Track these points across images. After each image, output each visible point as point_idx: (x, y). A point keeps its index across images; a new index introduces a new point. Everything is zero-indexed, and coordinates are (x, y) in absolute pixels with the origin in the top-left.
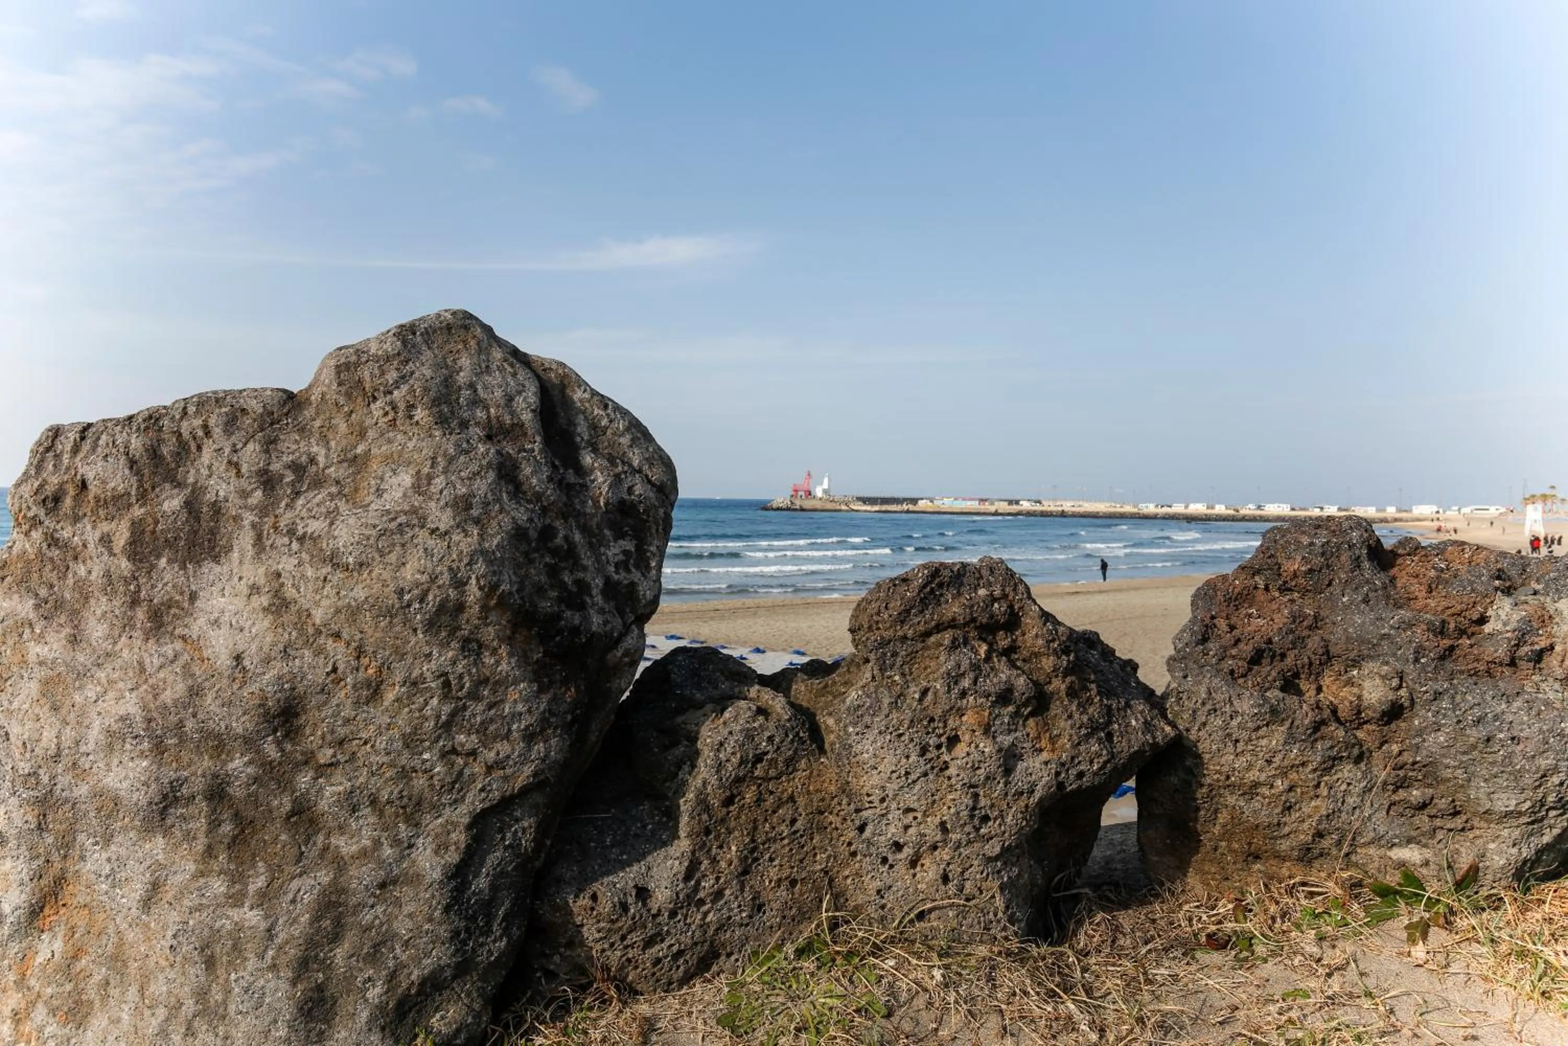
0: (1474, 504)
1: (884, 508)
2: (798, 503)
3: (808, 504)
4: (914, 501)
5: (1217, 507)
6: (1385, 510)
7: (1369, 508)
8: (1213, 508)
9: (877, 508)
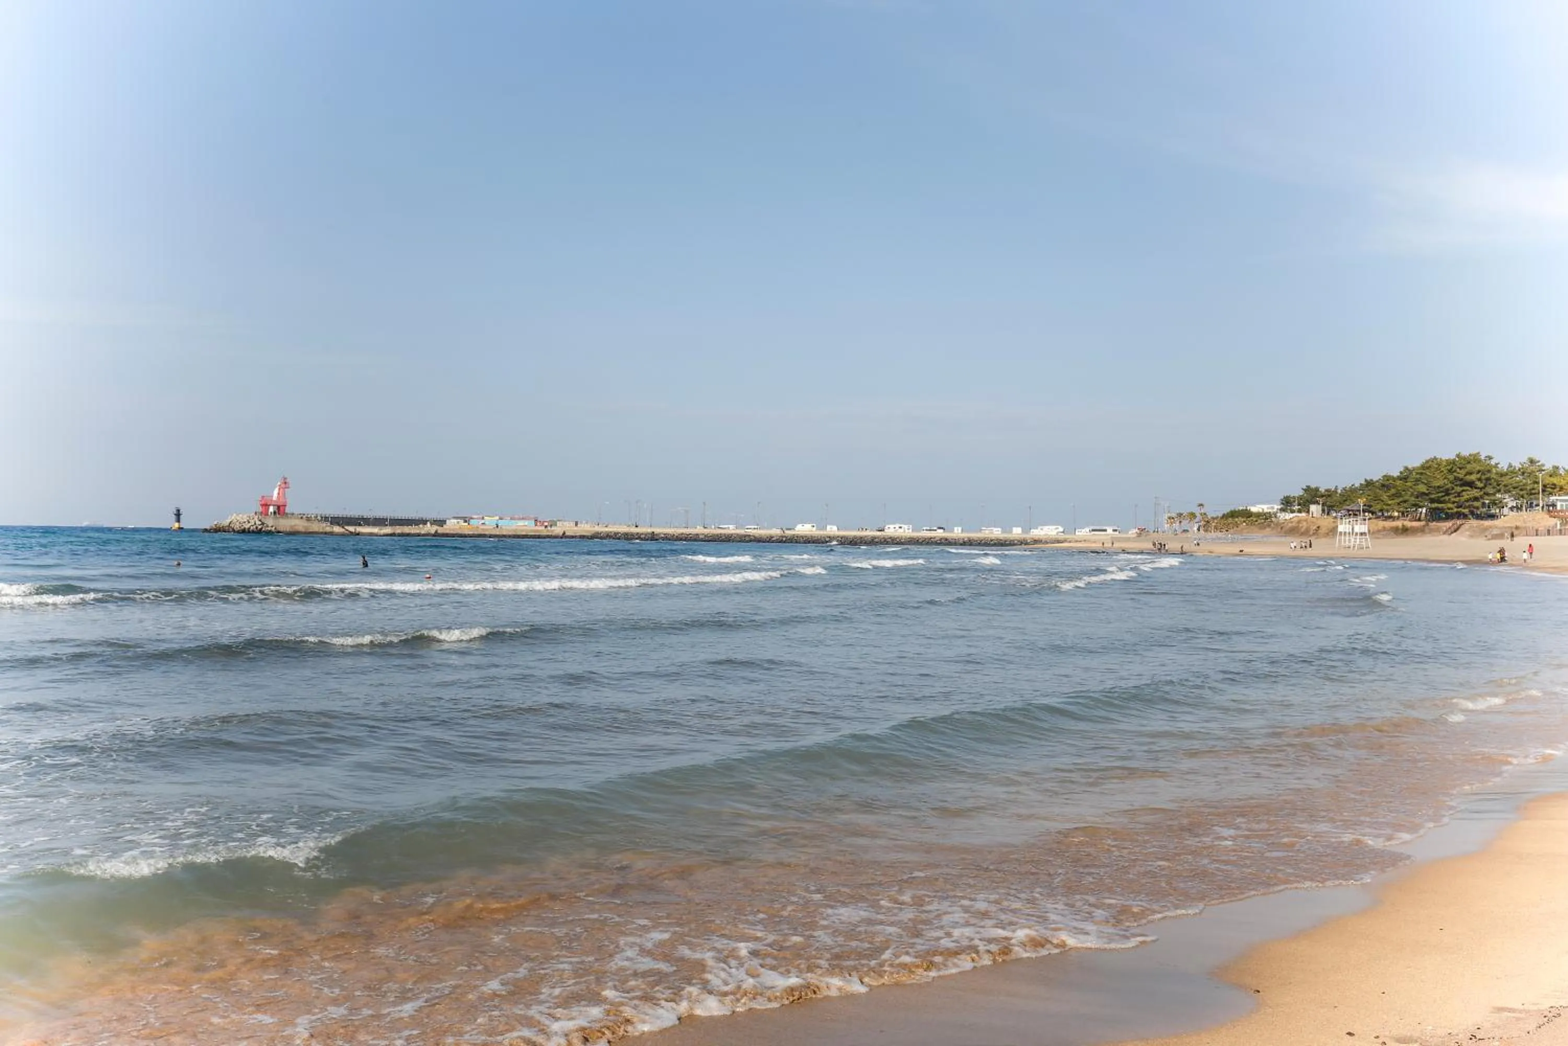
0: (1093, 525)
1: (399, 530)
2: (270, 523)
3: (284, 524)
4: (441, 523)
5: (829, 527)
6: (1011, 532)
7: (995, 529)
8: (825, 528)
9: (388, 530)
